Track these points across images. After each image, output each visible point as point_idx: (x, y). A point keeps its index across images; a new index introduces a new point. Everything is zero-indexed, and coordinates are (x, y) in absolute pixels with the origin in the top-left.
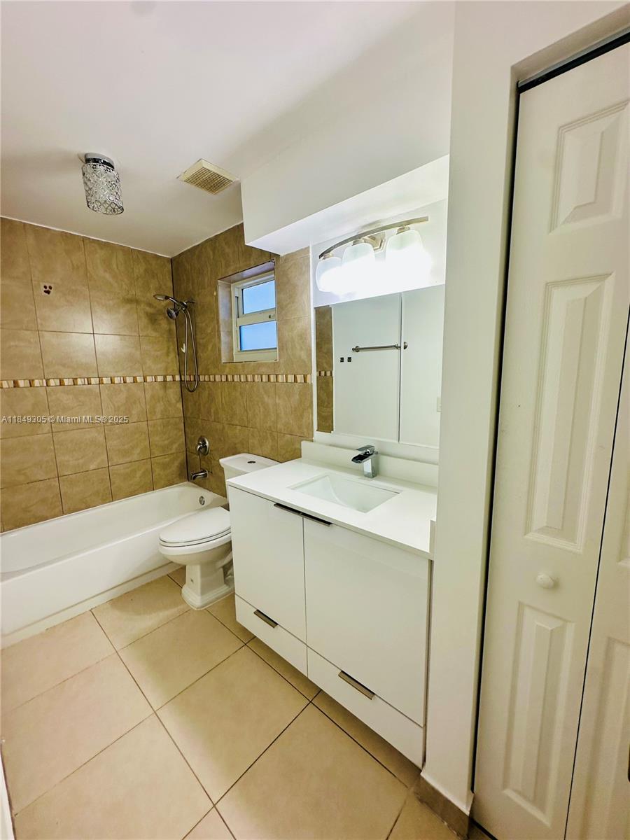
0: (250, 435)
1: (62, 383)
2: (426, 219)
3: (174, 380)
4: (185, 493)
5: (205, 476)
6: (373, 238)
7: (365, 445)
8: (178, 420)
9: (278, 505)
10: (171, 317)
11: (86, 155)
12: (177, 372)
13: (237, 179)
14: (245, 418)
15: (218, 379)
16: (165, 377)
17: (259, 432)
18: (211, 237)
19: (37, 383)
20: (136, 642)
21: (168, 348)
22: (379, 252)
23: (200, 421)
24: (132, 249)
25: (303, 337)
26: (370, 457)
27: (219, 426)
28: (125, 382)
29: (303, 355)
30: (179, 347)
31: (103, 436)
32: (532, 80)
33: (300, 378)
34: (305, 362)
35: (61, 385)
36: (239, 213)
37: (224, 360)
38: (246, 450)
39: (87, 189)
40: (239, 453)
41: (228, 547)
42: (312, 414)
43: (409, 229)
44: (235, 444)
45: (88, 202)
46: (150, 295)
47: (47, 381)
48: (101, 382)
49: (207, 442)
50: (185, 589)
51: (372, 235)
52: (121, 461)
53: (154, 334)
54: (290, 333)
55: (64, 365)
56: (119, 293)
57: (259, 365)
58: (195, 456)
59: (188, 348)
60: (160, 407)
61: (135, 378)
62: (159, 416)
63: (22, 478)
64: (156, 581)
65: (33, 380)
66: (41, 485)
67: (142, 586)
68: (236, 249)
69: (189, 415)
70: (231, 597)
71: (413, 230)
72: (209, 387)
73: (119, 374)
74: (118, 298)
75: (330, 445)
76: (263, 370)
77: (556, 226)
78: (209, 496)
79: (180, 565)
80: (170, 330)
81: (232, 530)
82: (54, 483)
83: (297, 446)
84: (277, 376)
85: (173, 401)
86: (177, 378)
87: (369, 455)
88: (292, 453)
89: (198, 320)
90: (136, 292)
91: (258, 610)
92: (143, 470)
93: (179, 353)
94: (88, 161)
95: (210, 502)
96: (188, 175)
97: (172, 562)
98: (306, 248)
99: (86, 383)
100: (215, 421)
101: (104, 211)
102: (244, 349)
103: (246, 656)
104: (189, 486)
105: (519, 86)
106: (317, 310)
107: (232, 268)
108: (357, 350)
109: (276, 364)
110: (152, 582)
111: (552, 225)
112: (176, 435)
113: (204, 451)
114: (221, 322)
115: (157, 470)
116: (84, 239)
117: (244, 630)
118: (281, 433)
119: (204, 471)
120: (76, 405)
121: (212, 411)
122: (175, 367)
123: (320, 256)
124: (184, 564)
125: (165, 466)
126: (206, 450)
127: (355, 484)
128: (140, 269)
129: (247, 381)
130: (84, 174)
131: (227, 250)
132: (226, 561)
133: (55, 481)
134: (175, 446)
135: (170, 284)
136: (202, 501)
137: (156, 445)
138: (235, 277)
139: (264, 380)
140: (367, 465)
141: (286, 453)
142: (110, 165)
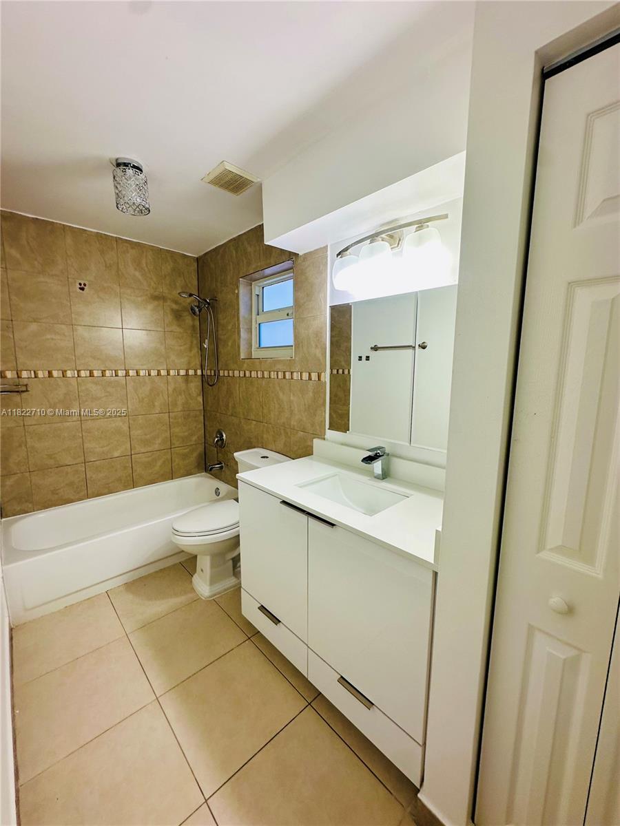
0: (265, 430)
1: (91, 375)
2: (446, 216)
3: (196, 374)
4: (201, 483)
5: (221, 468)
6: (391, 237)
7: (376, 446)
8: (198, 413)
9: (284, 502)
10: (194, 313)
11: (117, 160)
12: (199, 367)
13: (259, 180)
14: (261, 414)
15: (236, 373)
16: (187, 371)
17: (273, 428)
18: (234, 236)
19: (69, 374)
20: (145, 626)
21: (192, 342)
22: (396, 250)
23: (218, 414)
24: (161, 249)
25: (318, 335)
26: (380, 458)
27: (235, 420)
28: (149, 375)
29: (318, 353)
30: (202, 342)
31: (127, 425)
32: (559, 64)
33: (314, 376)
34: (319, 360)
35: (90, 376)
36: (260, 213)
37: (242, 356)
38: (260, 445)
39: (117, 191)
40: (254, 447)
41: (235, 541)
42: (325, 411)
43: (428, 226)
44: (250, 438)
45: (117, 204)
46: (175, 293)
47: (79, 371)
48: (127, 375)
49: (224, 435)
50: (196, 579)
51: (391, 233)
52: (143, 450)
53: (178, 330)
54: (306, 331)
55: (94, 358)
56: (147, 290)
57: (276, 362)
58: (213, 448)
59: (210, 344)
60: (181, 400)
61: (159, 371)
62: (180, 408)
63: (52, 462)
64: (169, 568)
65: (66, 371)
66: (69, 469)
67: (156, 572)
68: (258, 248)
69: (208, 408)
70: (237, 589)
71: (432, 228)
72: (228, 382)
73: (145, 367)
74: (147, 295)
75: (342, 444)
76: (279, 367)
77: (582, 221)
78: (224, 488)
79: (191, 554)
80: (194, 326)
81: (240, 524)
82: (80, 469)
83: (309, 443)
84: (292, 373)
85: (194, 394)
86: (199, 372)
87: (380, 456)
88: (304, 450)
89: (220, 316)
90: (164, 290)
91: (262, 606)
92: (163, 459)
93: (201, 348)
94: (118, 165)
95: (224, 494)
96: (212, 177)
97: (183, 551)
98: (324, 247)
99: (114, 375)
100: (232, 415)
101: (132, 212)
102: (262, 346)
103: (248, 650)
104: (206, 477)
105: (545, 72)
106: (334, 309)
107: (254, 266)
108: (375, 348)
109: (291, 362)
110: (164, 569)
111: (577, 220)
112: (196, 427)
113: (221, 444)
114: (241, 319)
115: (177, 461)
116: (117, 239)
117: (249, 625)
118: (294, 429)
119: (220, 463)
120: (103, 395)
121: (230, 405)
122: (197, 362)
123: (338, 255)
124: (196, 554)
125: (185, 456)
126: (223, 442)
127: (365, 485)
128: (167, 268)
129: (263, 377)
130: (114, 177)
131: (249, 249)
132: (235, 554)
133: (82, 466)
134: (194, 438)
135: (195, 283)
136: (217, 492)
137: (176, 436)
138: (256, 275)
139: (280, 377)
140: (377, 466)
141: (298, 450)
142: (138, 169)
